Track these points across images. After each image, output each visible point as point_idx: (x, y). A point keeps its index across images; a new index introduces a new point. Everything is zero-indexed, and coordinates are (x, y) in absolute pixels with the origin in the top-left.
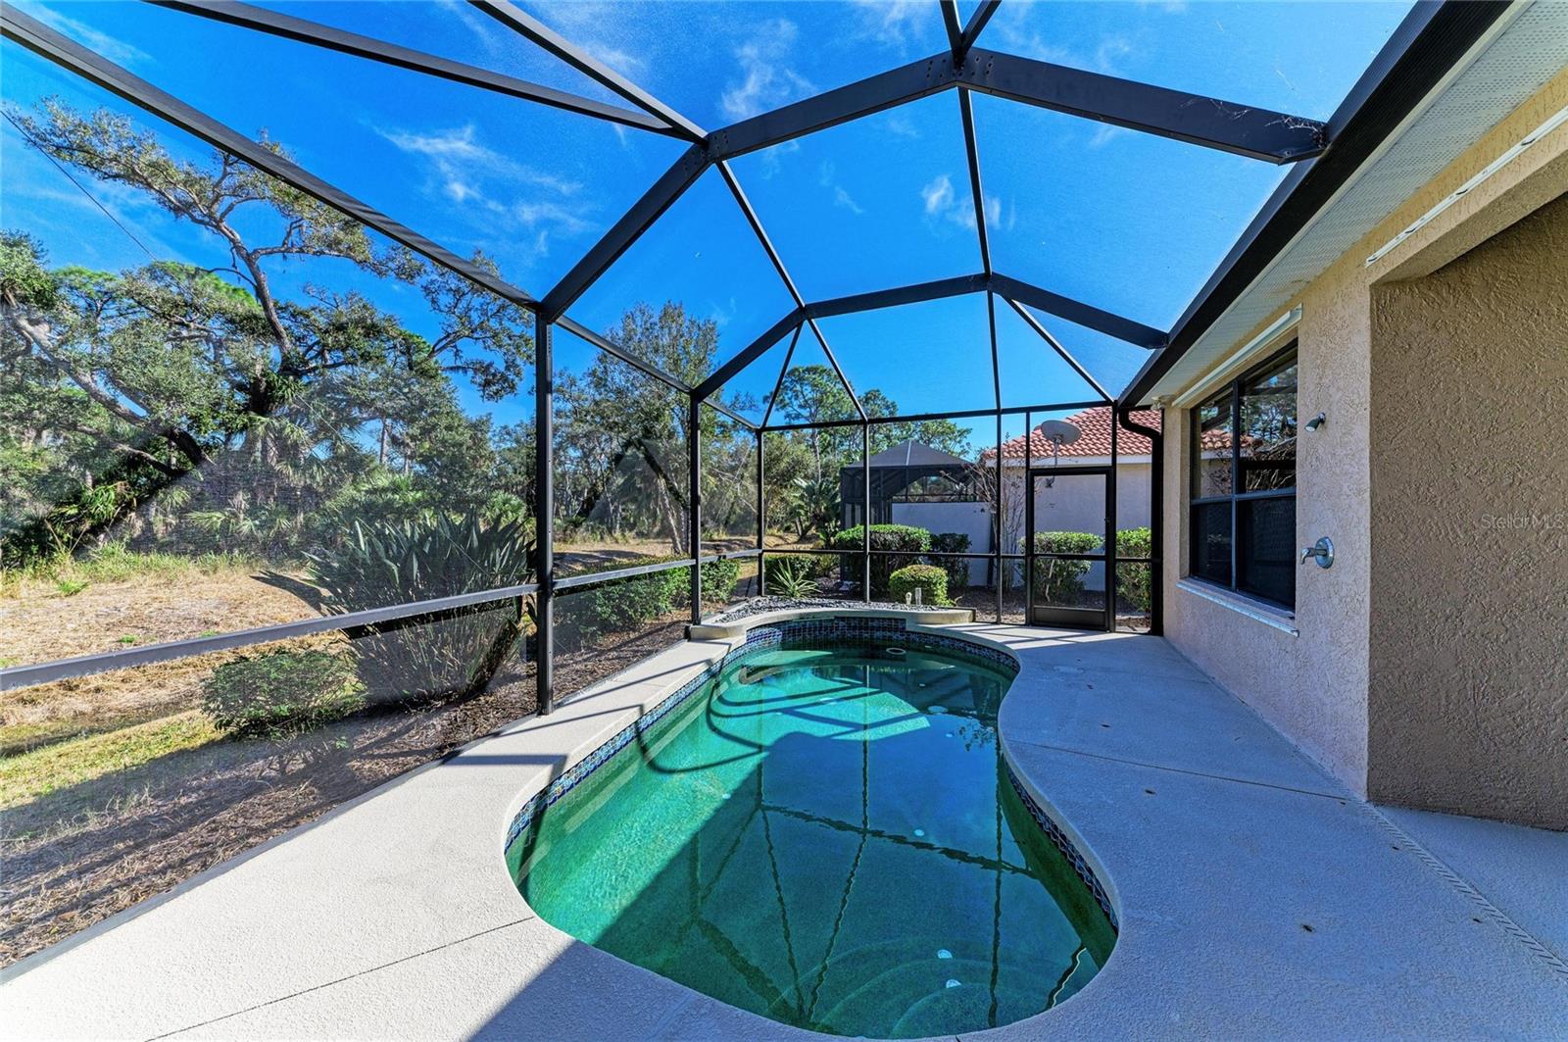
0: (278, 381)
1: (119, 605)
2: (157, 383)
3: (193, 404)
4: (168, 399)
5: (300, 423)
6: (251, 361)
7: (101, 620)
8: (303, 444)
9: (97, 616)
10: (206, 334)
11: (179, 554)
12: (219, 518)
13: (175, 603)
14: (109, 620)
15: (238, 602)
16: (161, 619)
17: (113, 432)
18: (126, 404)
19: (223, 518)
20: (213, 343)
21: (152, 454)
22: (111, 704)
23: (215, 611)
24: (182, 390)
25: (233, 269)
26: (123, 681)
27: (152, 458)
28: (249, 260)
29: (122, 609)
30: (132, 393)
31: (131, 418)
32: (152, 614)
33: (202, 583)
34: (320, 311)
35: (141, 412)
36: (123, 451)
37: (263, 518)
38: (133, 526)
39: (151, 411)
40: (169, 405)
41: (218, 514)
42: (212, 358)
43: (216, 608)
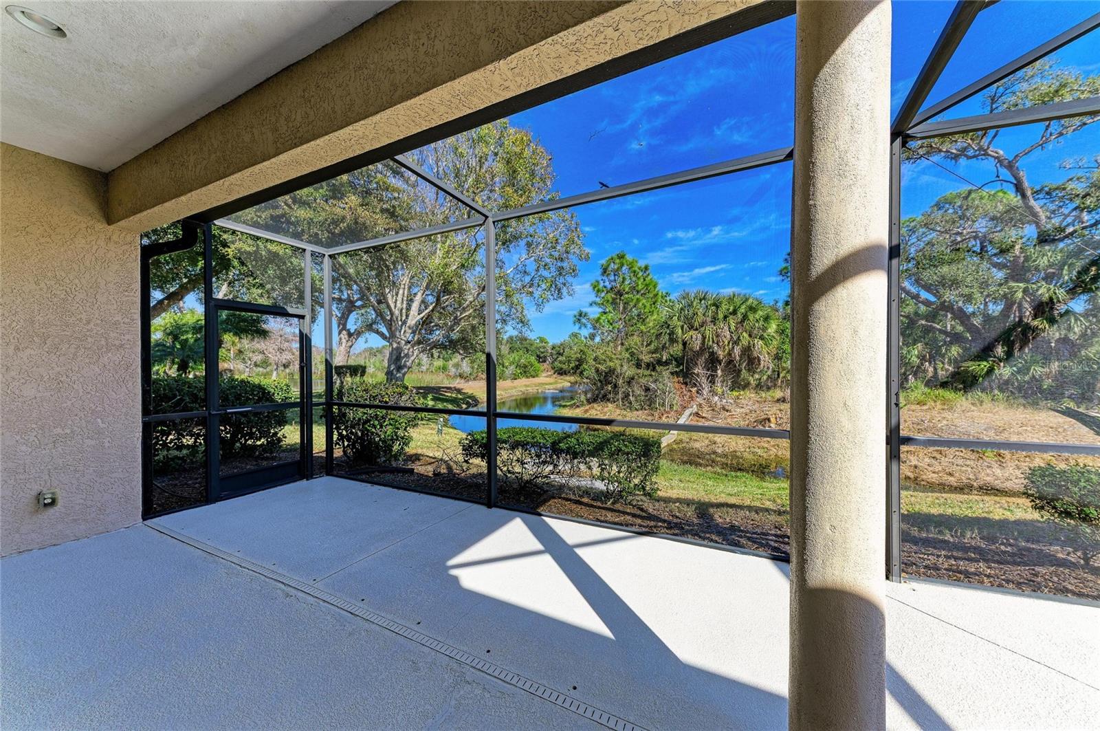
0: (1034, 254)
1: (923, 419)
2: (943, 277)
3: (967, 286)
4: (950, 287)
5: (1056, 283)
6: (1011, 244)
7: (915, 426)
8: (1059, 302)
9: (913, 423)
10: (974, 234)
11: (956, 390)
12: (985, 366)
13: (956, 422)
14: (919, 427)
15: (1001, 429)
16: (949, 432)
17: (916, 313)
18: (924, 295)
19: (988, 365)
20: (980, 240)
21: (938, 324)
22: (924, 477)
23: (985, 432)
24: (960, 279)
25: (998, 179)
26: (928, 465)
27: (938, 327)
28: (1010, 166)
29: (926, 422)
30: (927, 288)
31: (927, 303)
32: (943, 428)
33: (973, 411)
34: (1078, 179)
35: (932, 299)
36: (922, 324)
37: (1020, 365)
38: (927, 371)
39: (939, 297)
40: (951, 290)
41: (985, 363)
42: (979, 251)
43: (985, 430)
